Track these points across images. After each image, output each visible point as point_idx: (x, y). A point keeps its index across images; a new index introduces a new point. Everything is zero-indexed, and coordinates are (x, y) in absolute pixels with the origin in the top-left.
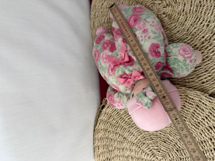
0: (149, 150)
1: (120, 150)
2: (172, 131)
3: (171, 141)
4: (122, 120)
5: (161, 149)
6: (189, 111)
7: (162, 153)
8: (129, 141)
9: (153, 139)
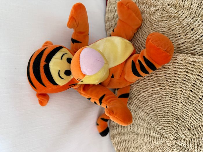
3: (167, 113)
5: (165, 126)
7: (167, 129)
8: (140, 135)
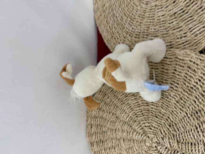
0: (140, 128)
1: (112, 132)
2: (164, 102)
3: (163, 115)
4: (115, 97)
5: (152, 126)
6: (181, 76)
7: (154, 130)
9: (144, 115)
